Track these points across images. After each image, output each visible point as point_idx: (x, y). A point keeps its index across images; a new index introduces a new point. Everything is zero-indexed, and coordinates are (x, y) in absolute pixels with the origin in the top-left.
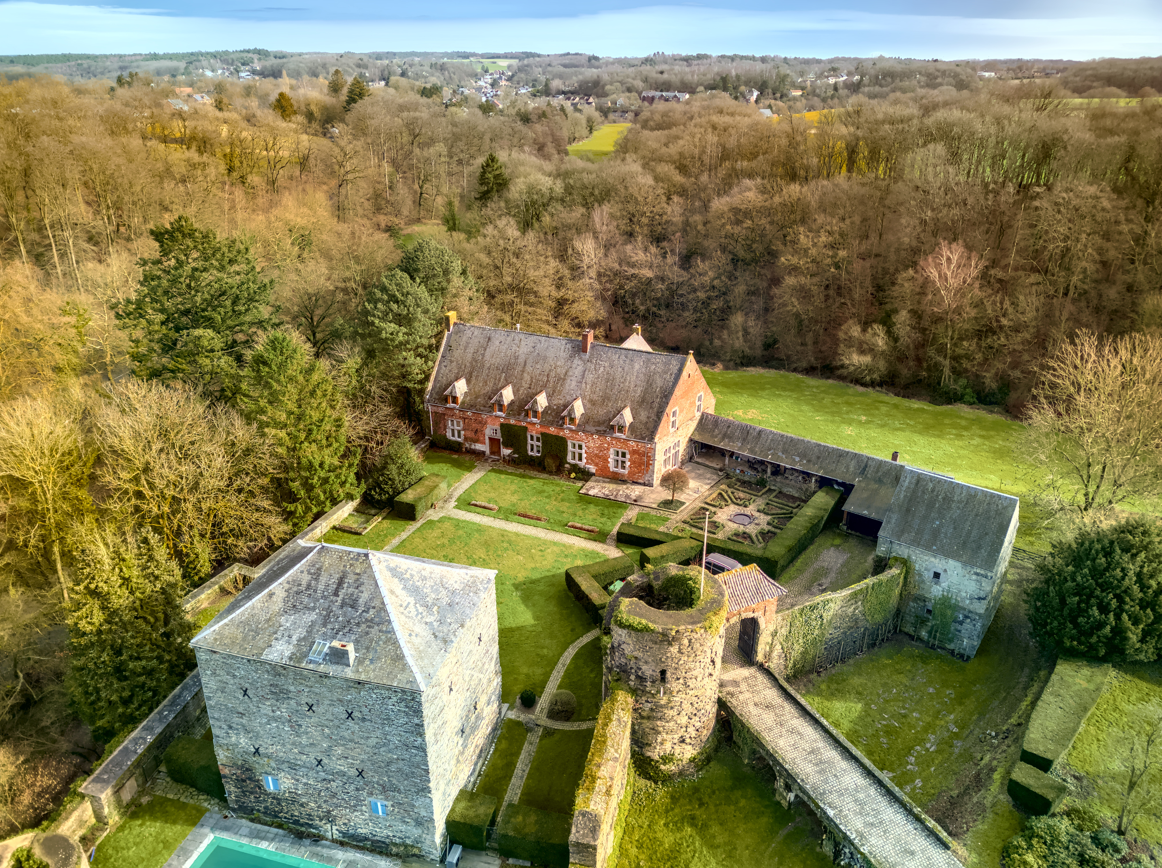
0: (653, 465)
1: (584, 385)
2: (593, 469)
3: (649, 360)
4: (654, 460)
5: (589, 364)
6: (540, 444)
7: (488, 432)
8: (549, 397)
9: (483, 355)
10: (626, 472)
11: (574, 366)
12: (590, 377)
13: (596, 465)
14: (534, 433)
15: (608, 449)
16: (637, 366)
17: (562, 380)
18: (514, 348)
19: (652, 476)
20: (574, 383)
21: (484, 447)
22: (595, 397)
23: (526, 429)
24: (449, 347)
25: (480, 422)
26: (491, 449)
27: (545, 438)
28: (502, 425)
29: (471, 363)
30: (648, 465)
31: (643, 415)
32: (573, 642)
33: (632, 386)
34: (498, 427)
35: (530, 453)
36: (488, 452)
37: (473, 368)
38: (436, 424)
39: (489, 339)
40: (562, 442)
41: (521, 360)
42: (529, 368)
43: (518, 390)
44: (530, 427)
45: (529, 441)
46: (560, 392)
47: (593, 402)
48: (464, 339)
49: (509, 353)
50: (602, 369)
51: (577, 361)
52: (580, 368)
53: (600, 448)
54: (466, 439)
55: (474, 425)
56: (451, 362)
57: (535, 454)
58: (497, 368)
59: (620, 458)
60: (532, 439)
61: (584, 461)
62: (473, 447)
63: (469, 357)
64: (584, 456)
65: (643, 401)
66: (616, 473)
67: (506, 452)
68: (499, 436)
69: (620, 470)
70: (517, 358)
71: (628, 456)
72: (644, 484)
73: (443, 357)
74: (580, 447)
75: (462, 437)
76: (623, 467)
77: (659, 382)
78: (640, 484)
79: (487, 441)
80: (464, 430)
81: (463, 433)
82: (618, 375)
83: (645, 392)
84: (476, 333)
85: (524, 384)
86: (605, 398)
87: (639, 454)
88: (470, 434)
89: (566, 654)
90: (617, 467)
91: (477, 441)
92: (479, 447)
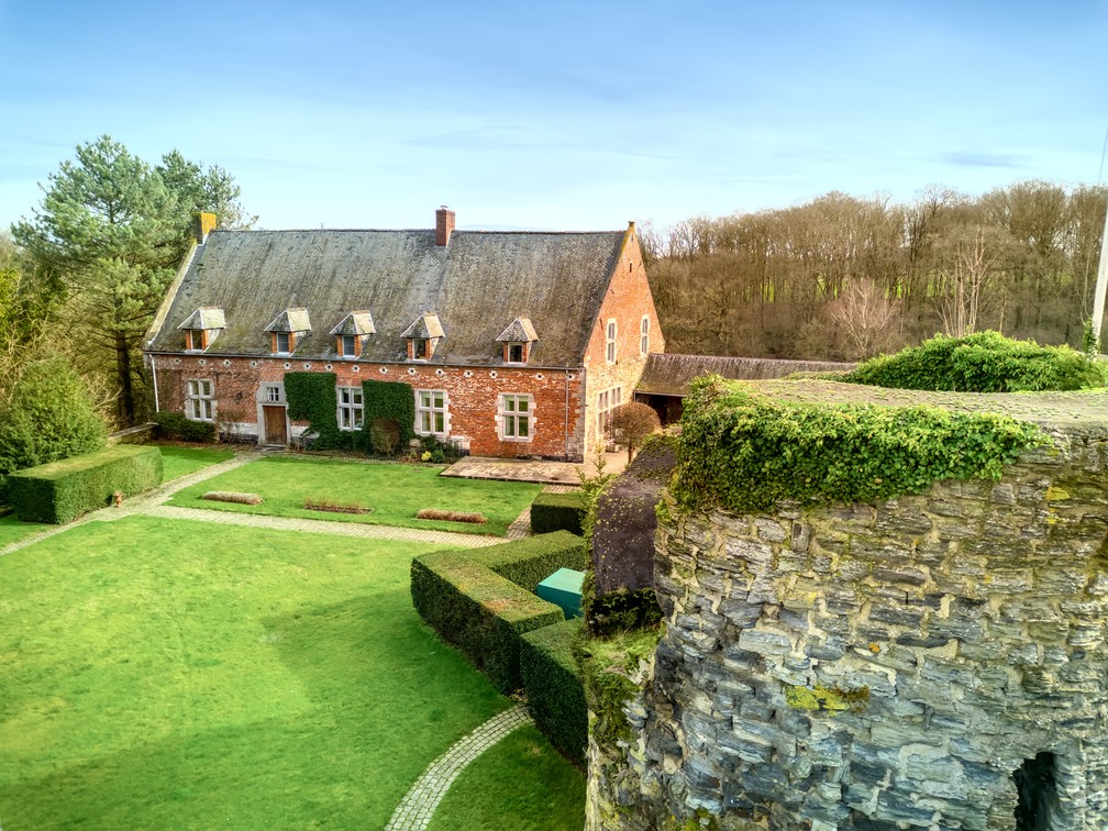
0: (582, 417)
1: (442, 295)
2: (464, 442)
3: (557, 244)
4: (584, 406)
5: (450, 262)
6: (361, 406)
7: (262, 395)
8: (377, 319)
9: (259, 271)
10: (530, 439)
11: (422, 268)
12: (452, 281)
13: (471, 432)
14: (349, 386)
15: (494, 396)
16: (537, 256)
17: (400, 291)
18: (315, 253)
19: (579, 440)
20: (423, 294)
21: (255, 428)
22: (464, 311)
23: (333, 378)
24: (199, 266)
25: (247, 378)
26: (268, 431)
27: (372, 390)
28: (288, 376)
29: (236, 286)
30: (573, 417)
31: (556, 328)
32: (438, 752)
33: (532, 284)
34: (280, 383)
35: (342, 428)
36: (262, 437)
37: (238, 292)
38: (166, 393)
39: (271, 246)
40: (403, 394)
41: (327, 270)
42: (340, 281)
43: (319, 316)
44: (341, 373)
45: (341, 403)
46: (398, 311)
47: (460, 319)
48: (227, 251)
49: (305, 262)
50: (474, 267)
51: (427, 260)
52: (435, 270)
53: (479, 397)
54: (221, 415)
55: (236, 386)
56: (200, 287)
57: (352, 427)
58: (283, 288)
59: (517, 412)
60: (346, 399)
61: (448, 427)
62: (234, 430)
63: (233, 275)
64: (447, 416)
65: (554, 307)
66: (510, 444)
67: (296, 430)
68: (283, 402)
69: (517, 438)
70: (318, 268)
71: (532, 406)
72: (566, 459)
73: (186, 281)
74: (439, 403)
75: (214, 413)
76: (524, 430)
77: (580, 275)
78: (558, 459)
79: (261, 414)
80: (217, 398)
81: (214, 404)
82: (504, 272)
83: (557, 291)
84: (247, 241)
85: (330, 305)
86: (483, 311)
87: (554, 399)
88: (229, 405)
89: (416, 792)
90: (512, 433)
91: (239, 417)
92: (245, 428)
